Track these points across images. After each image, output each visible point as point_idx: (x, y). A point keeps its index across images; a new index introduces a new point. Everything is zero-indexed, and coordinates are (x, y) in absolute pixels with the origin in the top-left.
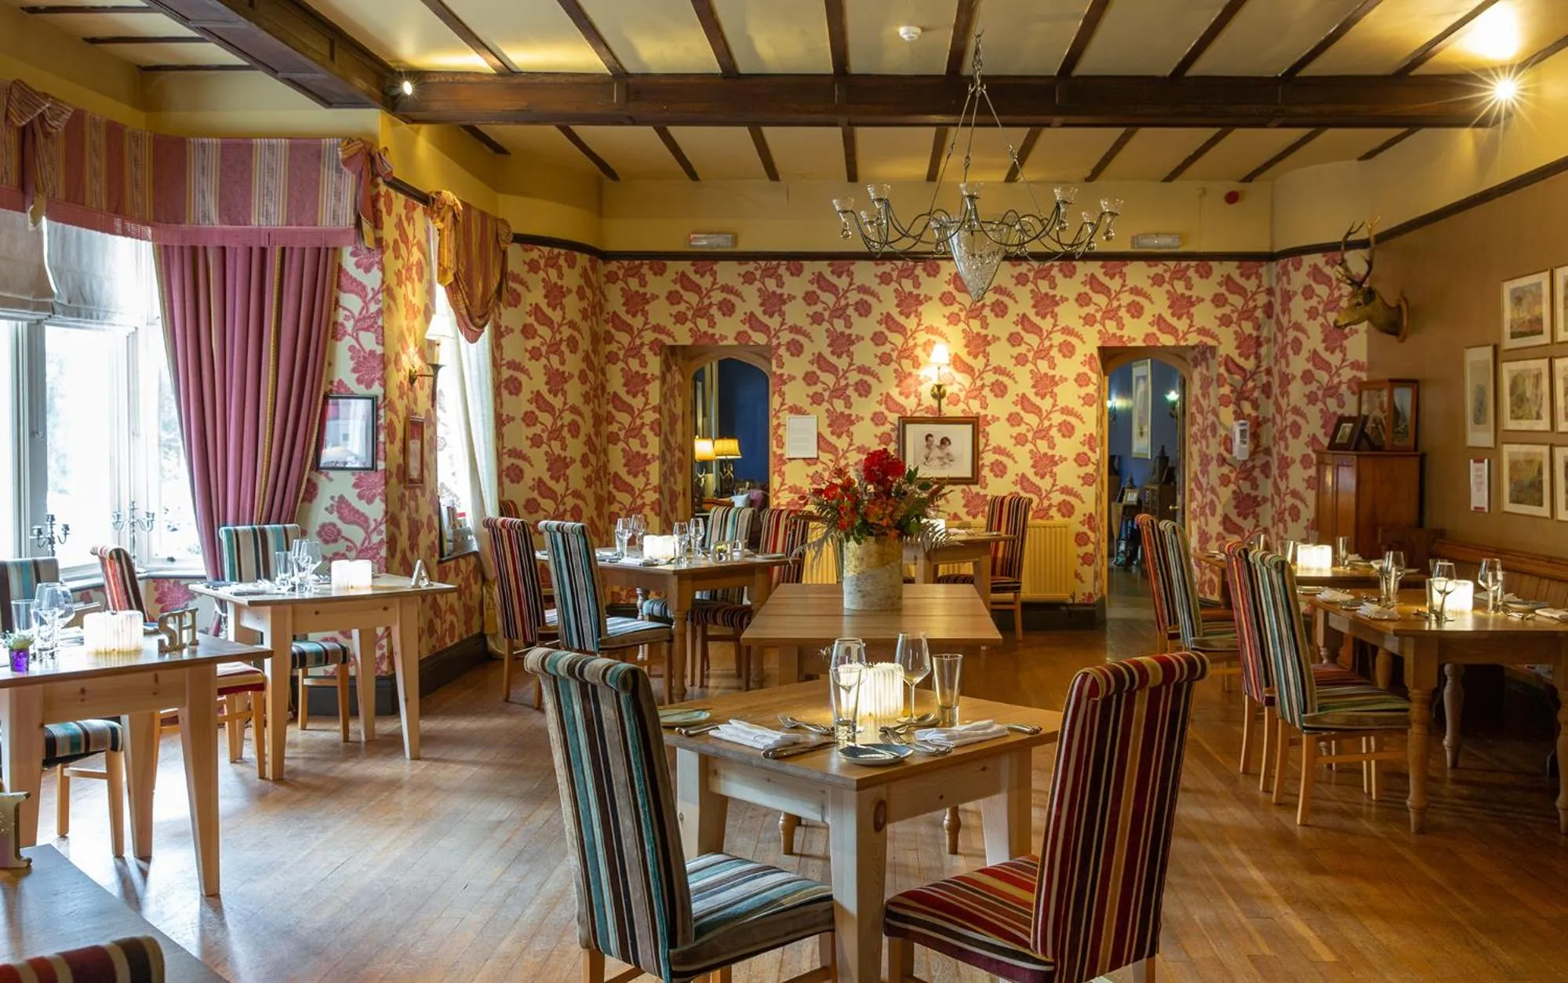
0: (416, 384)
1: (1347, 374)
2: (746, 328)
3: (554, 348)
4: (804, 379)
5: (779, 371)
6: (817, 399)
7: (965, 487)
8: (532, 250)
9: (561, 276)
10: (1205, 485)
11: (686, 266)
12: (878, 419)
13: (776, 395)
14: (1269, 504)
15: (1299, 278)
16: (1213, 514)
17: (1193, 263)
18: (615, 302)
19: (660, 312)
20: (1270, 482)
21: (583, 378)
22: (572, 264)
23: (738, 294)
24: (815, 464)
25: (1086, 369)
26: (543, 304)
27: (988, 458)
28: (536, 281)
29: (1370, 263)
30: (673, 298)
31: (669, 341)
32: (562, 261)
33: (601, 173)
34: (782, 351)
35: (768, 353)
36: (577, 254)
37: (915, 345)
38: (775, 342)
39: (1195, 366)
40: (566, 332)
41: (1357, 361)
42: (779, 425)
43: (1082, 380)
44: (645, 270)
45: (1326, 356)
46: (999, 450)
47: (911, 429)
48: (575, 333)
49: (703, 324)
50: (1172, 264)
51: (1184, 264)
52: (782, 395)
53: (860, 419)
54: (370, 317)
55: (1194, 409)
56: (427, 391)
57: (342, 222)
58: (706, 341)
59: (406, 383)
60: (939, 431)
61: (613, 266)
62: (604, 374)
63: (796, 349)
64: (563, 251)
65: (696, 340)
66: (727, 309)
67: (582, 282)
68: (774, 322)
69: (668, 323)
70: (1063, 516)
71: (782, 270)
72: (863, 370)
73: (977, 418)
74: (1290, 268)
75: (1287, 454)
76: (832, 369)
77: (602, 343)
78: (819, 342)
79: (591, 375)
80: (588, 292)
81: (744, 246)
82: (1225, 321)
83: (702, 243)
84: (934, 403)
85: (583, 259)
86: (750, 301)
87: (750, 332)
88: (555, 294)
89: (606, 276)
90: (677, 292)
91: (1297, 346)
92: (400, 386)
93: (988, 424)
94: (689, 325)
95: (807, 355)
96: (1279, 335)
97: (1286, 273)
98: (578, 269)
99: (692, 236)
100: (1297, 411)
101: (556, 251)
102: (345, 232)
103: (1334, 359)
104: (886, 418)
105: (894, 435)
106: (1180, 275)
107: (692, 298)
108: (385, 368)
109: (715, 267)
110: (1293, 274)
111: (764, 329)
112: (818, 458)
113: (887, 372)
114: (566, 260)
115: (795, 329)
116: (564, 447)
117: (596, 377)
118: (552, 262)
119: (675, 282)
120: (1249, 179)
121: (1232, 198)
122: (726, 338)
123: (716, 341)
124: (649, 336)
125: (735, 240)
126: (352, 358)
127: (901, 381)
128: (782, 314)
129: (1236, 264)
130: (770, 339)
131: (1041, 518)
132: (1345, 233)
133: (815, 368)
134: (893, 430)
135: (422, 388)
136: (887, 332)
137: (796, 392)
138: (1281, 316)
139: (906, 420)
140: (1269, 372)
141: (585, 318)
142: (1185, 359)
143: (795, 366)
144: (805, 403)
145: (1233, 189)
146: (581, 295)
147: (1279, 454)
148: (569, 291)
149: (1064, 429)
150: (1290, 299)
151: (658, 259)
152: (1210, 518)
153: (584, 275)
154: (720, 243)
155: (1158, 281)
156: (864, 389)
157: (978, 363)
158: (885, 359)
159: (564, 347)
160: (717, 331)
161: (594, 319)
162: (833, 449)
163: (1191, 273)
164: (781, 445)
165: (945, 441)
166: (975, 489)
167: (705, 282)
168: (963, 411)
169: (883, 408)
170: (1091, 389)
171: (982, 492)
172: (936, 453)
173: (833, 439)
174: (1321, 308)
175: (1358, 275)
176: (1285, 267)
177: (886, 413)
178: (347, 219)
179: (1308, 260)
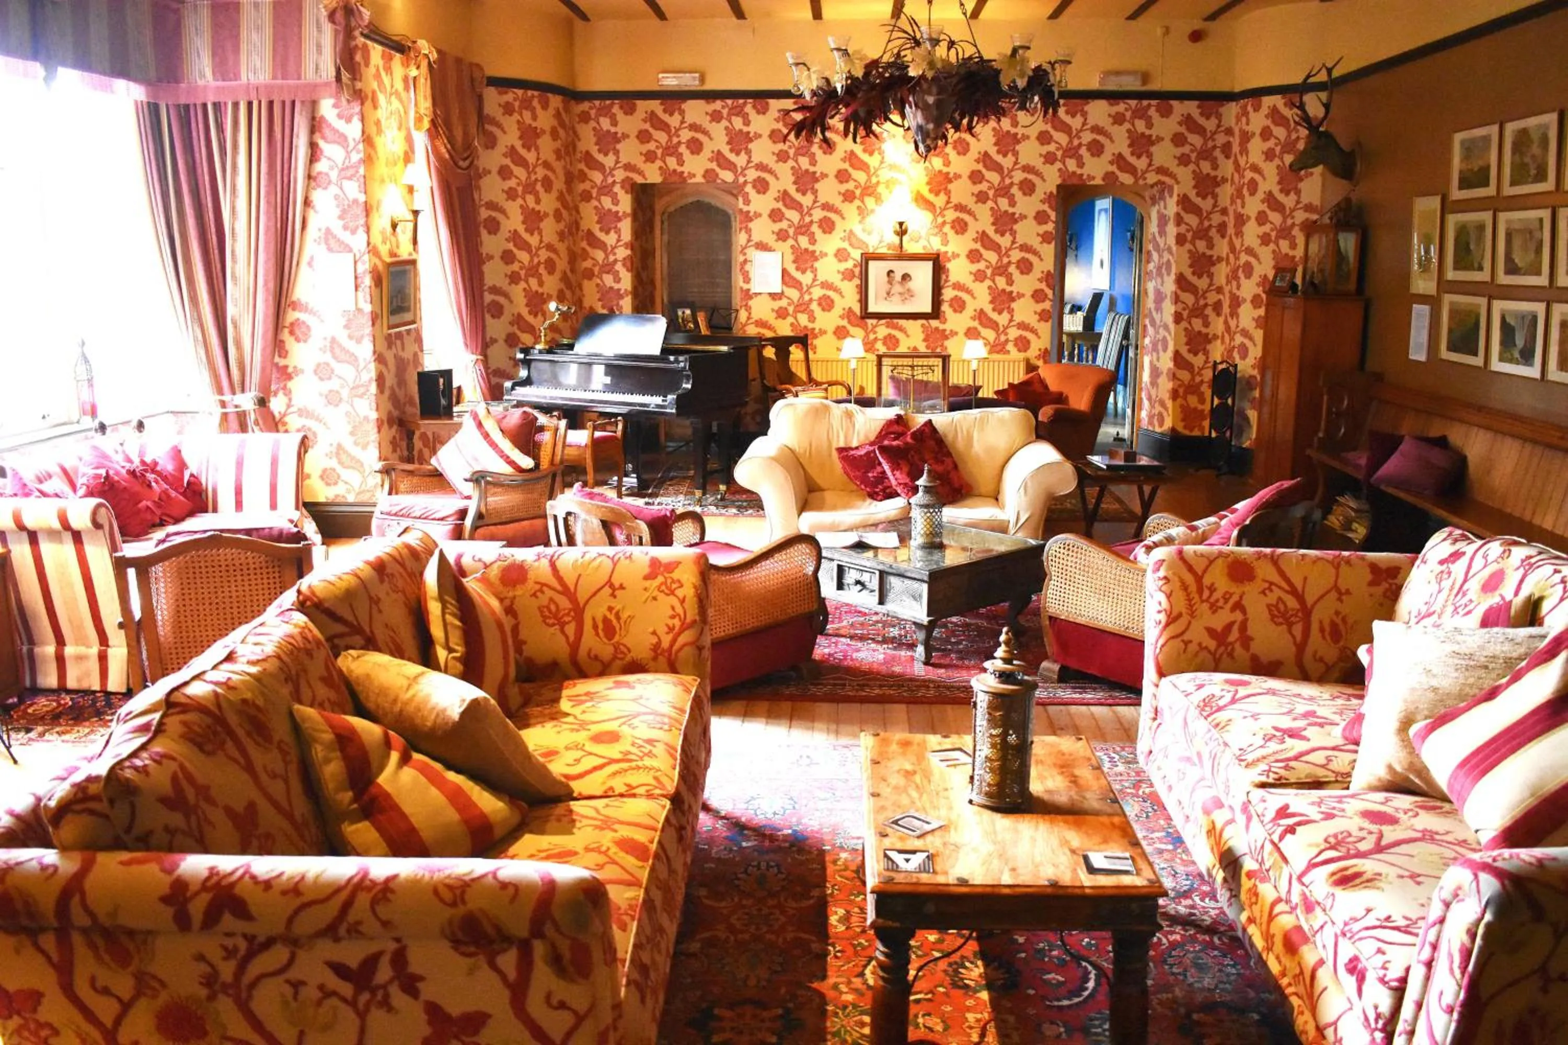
0: (399, 229)
1: (1301, 216)
2: (714, 166)
3: (529, 188)
4: (770, 216)
5: (745, 208)
6: (782, 236)
7: (924, 321)
8: (506, 93)
9: (535, 118)
10: (1158, 322)
11: (655, 105)
12: (841, 255)
13: (743, 232)
14: (1219, 341)
15: (1258, 121)
16: (1165, 350)
17: (1154, 102)
18: (588, 142)
19: (630, 151)
20: (1221, 320)
21: (558, 216)
22: (545, 106)
23: (706, 133)
24: (780, 299)
25: (1046, 207)
26: (518, 145)
27: (948, 294)
28: (511, 124)
29: (1327, 106)
30: (644, 137)
31: (639, 180)
32: (535, 103)
33: (571, 13)
34: (749, 189)
35: (735, 190)
36: (550, 95)
37: (878, 183)
38: (741, 180)
39: (1154, 204)
40: (541, 172)
41: (1311, 204)
42: (745, 261)
43: (1041, 218)
44: (616, 109)
45: (1281, 197)
46: (958, 286)
47: (872, 265)
48: (549, 174)
49: (672, 162)
50: (1133, 103)
51: (1145, 103)
52: (748, 231)
53: (824, 255)
54: (352, 167)
55: (1151, 247)
56: (410, 234)
57: (324, 75)
58: (675, 179)
59: (389, 229)
60: (900, 268)
61: (585, 106)
62: (578, 212)
63: (762, 186)
64: (536, 93)
65: (665, 179)
66: (696, 147)
67: (555, 123)
68: (740, 160)
69: (639, 162)
70: (1019, 351)
71: (749, 109)
72: (827, 207)
73: (938, 255)
74: (1250, 108)
75: (1238, 293)
76: (797, 206)
77: (576, 181)
78: (784, 180)
79: (565, 213)
80: (562, 132)
81: (710, 86)
82: (1184, 160)
83: (670, 82)
84: (896, 240)
85: (555, 101)
86: (718, 139)
87: (718, 170)
88: (530, 136)
89: (579, 116)
90: (647, 131)
91: (1253, 187)
92: (383, 233)
93: (949, 260)
94: (659, 163)
95: (773, 193)
96: (1236, 176)
97: (1245, 113)
98: (551, 111)
99: (661, 76)
100: (1250, 251)
101: (530, 93)
102: (327, 84)
103: (1289, 201)
104: (849, 254)
105: (857, 270)
106: (1141, 114)
107: (661, 137)
108: (367, 216)
109: (683, 106)
110: (1252, 115)
111: (731, 166)
112: (783, 293)
113: (850, 210)
114: (539, 102)
115: (761, 167)
116: (541, 284)
117: (571, 215)
118: (526, 104)
119: (645, 121)
120: (1213, 17)
121: (1196, 36)
122: (694, 176)
123: (684, 180)
124: (620, 175)
125: (702, 79)
126: (338, 206)
127: (863, 218)
128: (749, 152)
129: (1196, 103)
130: (736, 177)
131: (998, 352)
132: (1304, 77)
133: (780, 205)
134: (855, 266)
135: (404, 232)
136: (850, 170)
137: (762, 229)
138: (1239, 156)
139: (868, 258)
140: (1224, 212)
141: (559, 158)
142: (1143, 198)
143: (761, 203)
144: (770, 240)
145: (1196, 27)
146: (554, 135)
147: (1230, 292)
148: (543, 132)
149: (1022, 266)
150: (1248, 140)
151: (629, 98)
152: (1161, 353)
153: (558, 115)
154: (689, 82)
155: (1118, 119)
156: (828, 226)
157: (939, 201)
158: (848, 197)
159: (539, 187)
160: (686, 169)
161: (568, 159)
162: (797, 285)
163: (1152, 112)
164: (747, 280)
165: (906, 277)
166: (934, 323)
167: (674, 121)
168: (924, 248)
169: (845, 245)
170: (1050, 227)
171: (942, 327)
172: (897, 288)
173: (797, 275)
174: (1278, 149)
175: (1316, 118)
176: (1244, 108)
177: (850, 249)
178: (328, 70)
179: (1268, 101)
